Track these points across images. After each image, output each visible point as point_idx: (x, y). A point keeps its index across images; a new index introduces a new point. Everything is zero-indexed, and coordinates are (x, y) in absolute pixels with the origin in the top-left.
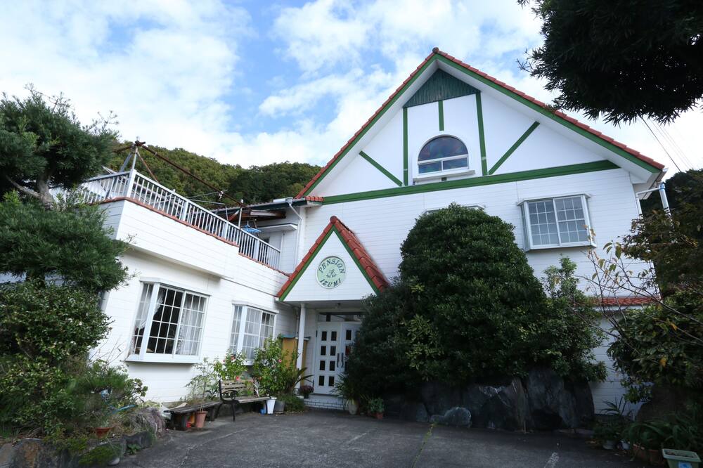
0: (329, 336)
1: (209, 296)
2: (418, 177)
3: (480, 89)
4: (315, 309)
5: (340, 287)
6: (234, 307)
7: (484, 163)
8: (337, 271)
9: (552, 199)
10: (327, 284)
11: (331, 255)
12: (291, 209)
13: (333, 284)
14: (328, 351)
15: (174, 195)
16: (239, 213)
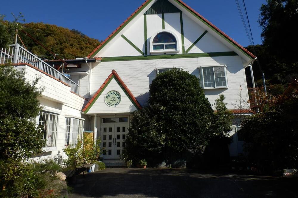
0: (108, 130)
1: (59, 114)
2: (153, 52)
3: (182, 11)
4: (99, 116)
5: (118, 106)
6: (66, 119)
7: (183, 47)
8: (116, 98)
9: (212, 67)
10: (111, 105)
11: (112, 90)
12: (86, 63)
13: (114, 105)
14: (108, 137)
15: (36, 58)
16: (62, 66)
